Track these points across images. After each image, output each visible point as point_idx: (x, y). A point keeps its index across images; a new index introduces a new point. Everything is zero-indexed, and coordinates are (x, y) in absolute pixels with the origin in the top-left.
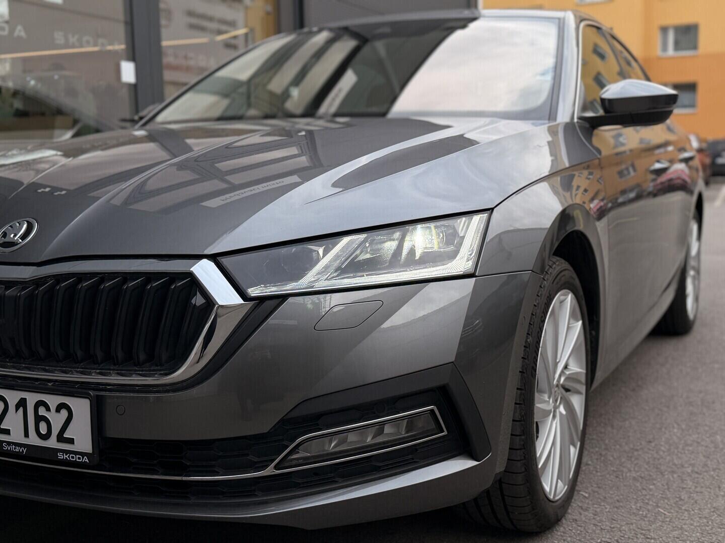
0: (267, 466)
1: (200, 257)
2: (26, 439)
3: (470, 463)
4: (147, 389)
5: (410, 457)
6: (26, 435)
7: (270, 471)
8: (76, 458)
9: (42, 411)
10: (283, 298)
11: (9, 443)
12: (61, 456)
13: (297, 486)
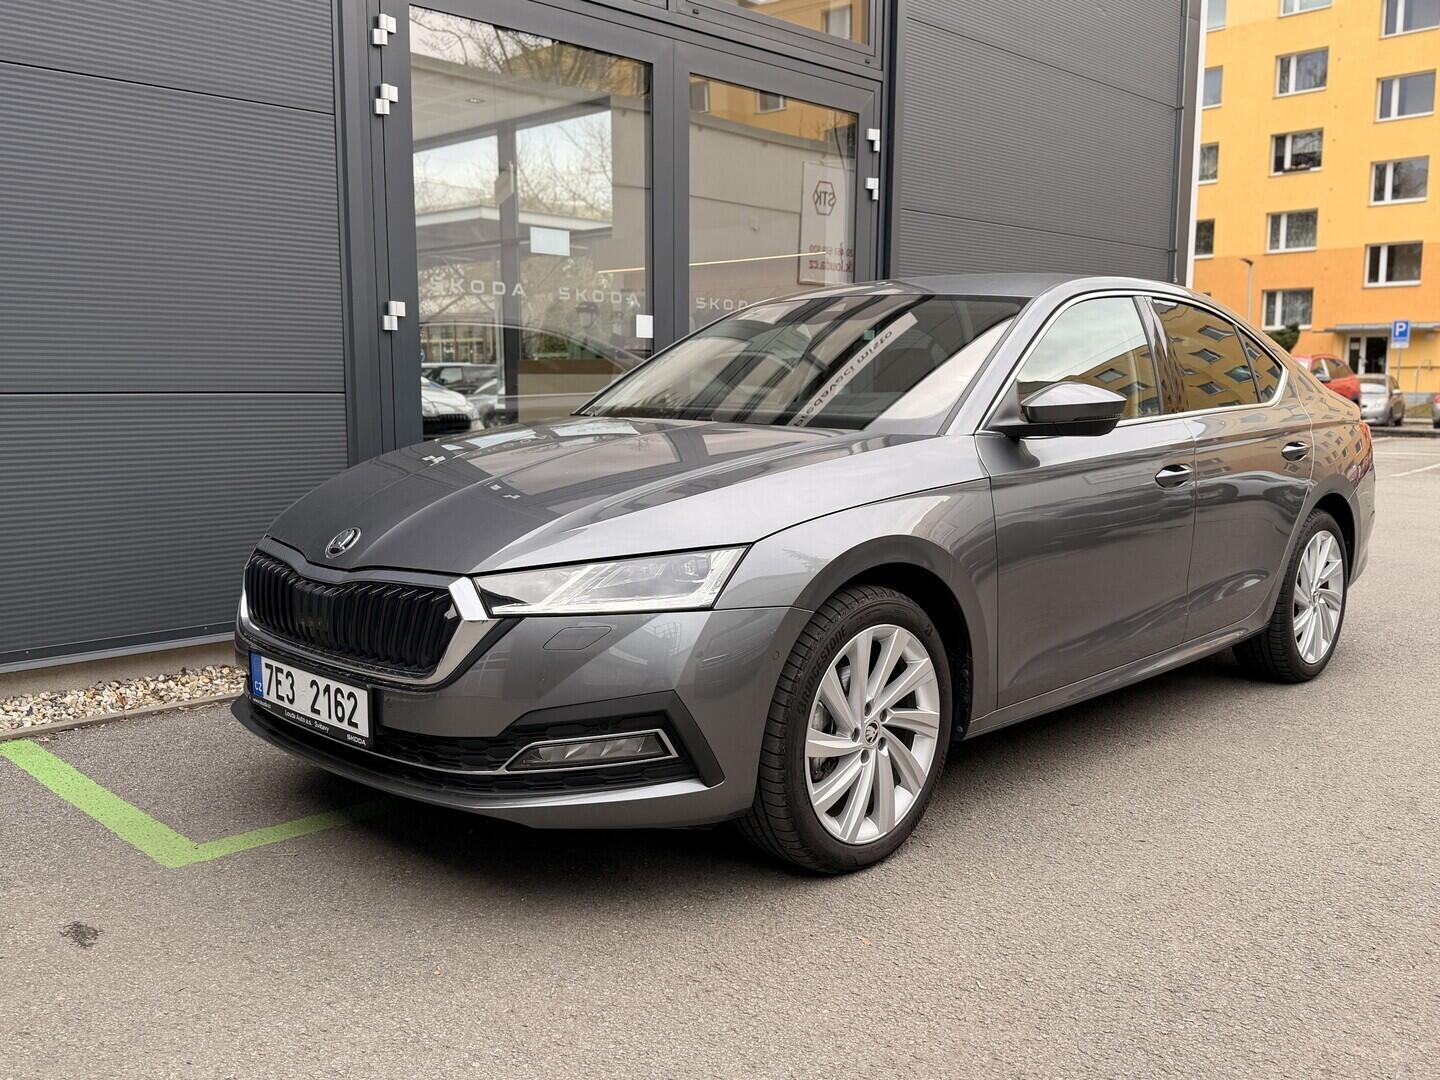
0: (500, 766)
1: (460, 575)
2: (329, 720)
3: (701, 788)
4: (409, 687)
5: (639, 774)
6: (329, 716)
7: (502, 771)
8: (359, 740)
9: (339, 698)
10: (521, 617)
11: (319, 722)
12: (349, 737)
13: (528, 788)
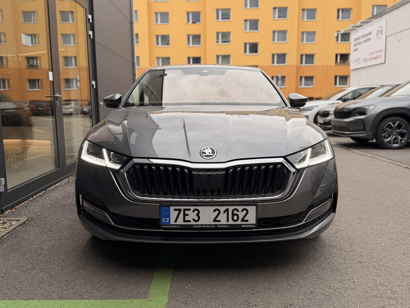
0: (302, 221)
2: (228, 222)
6: (228, 221)
7: (303, 223)
8: (250, 226)
9: (235, 212)
11: (220, 225)
12: (243, 226)
